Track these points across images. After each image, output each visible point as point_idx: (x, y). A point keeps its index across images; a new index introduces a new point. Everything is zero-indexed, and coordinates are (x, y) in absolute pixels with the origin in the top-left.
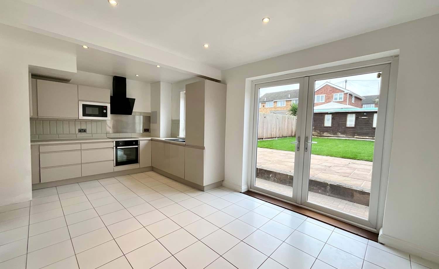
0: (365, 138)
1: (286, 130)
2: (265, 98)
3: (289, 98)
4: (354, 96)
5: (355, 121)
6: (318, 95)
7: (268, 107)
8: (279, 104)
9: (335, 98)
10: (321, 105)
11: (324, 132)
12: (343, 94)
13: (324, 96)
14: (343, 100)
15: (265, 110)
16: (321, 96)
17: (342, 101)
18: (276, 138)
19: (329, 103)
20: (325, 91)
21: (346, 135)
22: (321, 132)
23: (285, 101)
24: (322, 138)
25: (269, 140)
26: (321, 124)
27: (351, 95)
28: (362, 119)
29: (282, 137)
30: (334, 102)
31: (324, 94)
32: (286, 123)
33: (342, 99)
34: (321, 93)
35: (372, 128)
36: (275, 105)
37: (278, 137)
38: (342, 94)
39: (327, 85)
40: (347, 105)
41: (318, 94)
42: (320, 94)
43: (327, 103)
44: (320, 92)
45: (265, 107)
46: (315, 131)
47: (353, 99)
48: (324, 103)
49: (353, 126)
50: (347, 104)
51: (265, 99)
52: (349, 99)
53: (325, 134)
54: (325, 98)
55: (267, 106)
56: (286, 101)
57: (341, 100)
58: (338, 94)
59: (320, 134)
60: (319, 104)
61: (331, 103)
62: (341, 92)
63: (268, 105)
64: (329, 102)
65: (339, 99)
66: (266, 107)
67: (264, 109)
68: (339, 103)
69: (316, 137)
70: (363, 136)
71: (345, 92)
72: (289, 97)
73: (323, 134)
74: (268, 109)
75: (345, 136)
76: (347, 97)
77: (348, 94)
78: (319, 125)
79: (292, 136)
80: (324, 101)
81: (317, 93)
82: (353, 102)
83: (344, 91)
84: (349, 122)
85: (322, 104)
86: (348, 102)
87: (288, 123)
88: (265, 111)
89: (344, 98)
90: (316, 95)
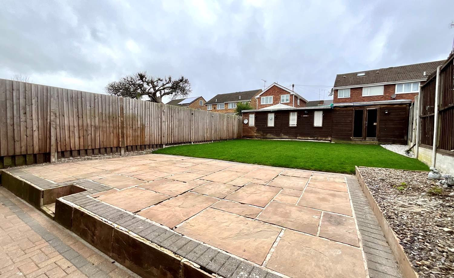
0: (307, 138)
1: (226, 131)
2: (216, 100)
3: (239, 100)
4: (299, 98)
5: (297, 120)
6: (267, 97)
7: (219, 109)
8: (230, 106)
9: (282, 100)
10: (269, 106)
11: (267, 133)
12: (289, 95)
13: (272, 98)
14: (289, 102)
16: (270, 97)
18: (211, 141)
19: (276, 105)
20: (273, 92)
21: (289, 136)
22: (264, 133)
24: (265, 140)
25: (201, 143)
26: (264, 124)
27: (296, 97)
28: (303, 118)
29: (220, 140)
30: (281, 103)
31: (272, 95)
32: (225, 123)
33: (288, 101)
35: (313, 128)
36: (226, 107)
37: (215, 141)
39: (274, 85)
41: (266, 95)
42: (268, 95)
43: (275, 104)
44: (268, 93)
45: (216, 109)
46: (258, 133)
47: (298, 101)
48: (272, 104)
49: (295, 125)
52: (294, 102)
53: (269, 136)
54: (273, 99)
56: (237, 102)
57: (287, 102)
58: (285, 96)
59: (263, 135)
60: (268, 105)
61: (279, 105)
62: (287, 93)
63: (219, 107)
64: (277, 103)
65: (286, 101)
68: (286, 105)
69: (259, 139)
70: (305, 137)
71: (291, 94)
72: (240, 98)
73: (266, 135)
75: (287, 137)
76: (293, 99)
77: (294, 95)
78: (262, 126)
79: (233, 139)
80: (272, 103)
82: (298, 104)
83: (290, 93)
84: (291, 121)
86: (294, 105)
87: (228, 123)
89: (290, 100)
90: (264, 96)
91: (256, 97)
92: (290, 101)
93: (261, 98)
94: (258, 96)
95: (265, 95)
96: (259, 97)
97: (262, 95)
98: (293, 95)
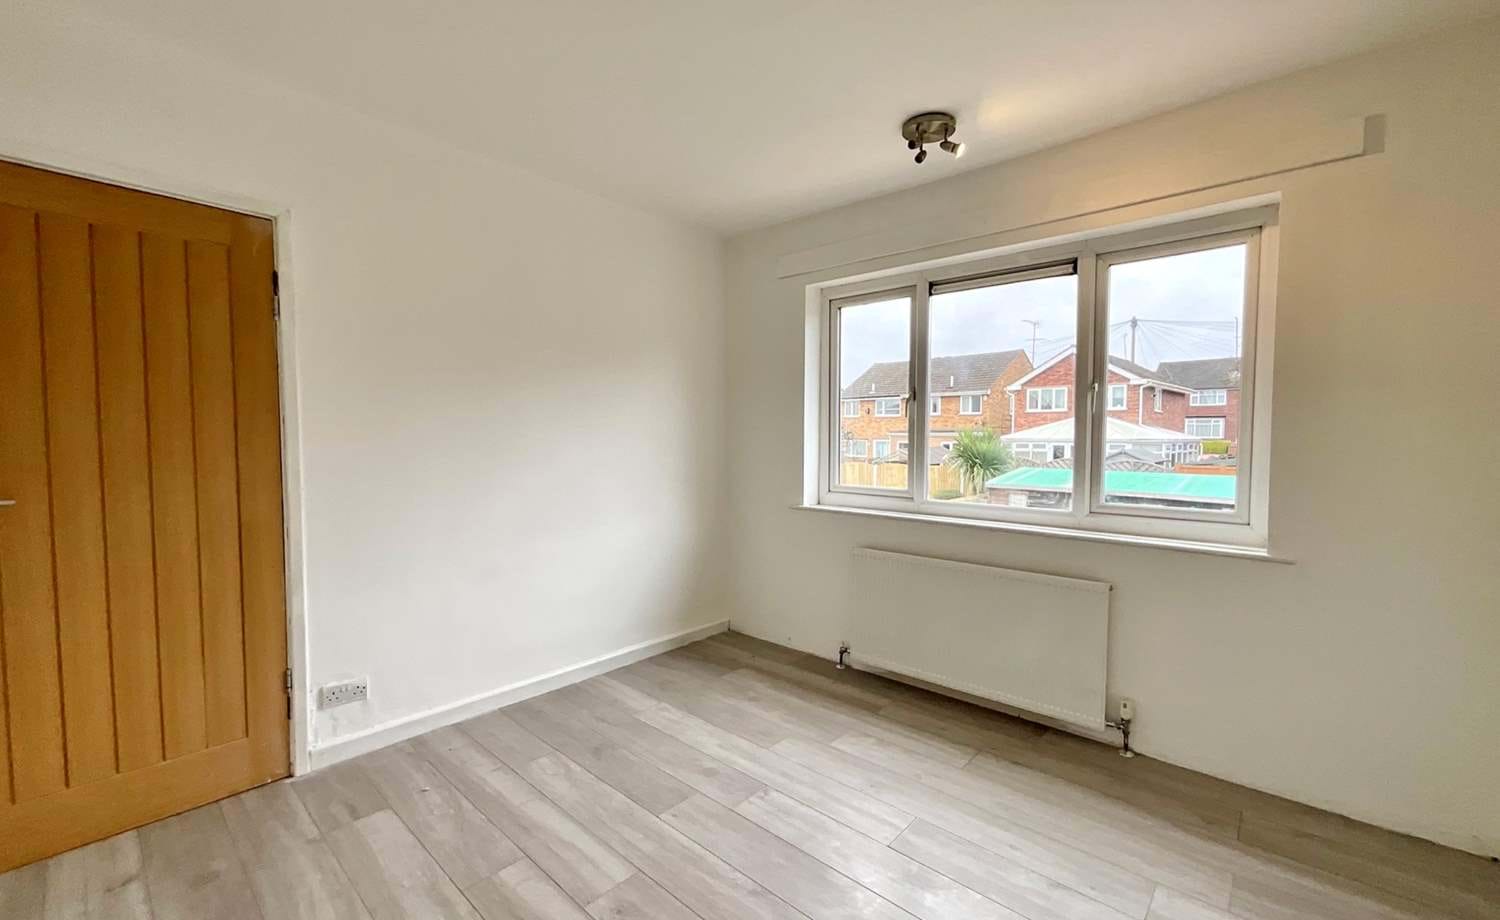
2: (873, 386)
3: (949, 388)
4: (1161, 388)
6: (1048, 388)
7: (883, 415)
10: (1054, 419)
12: (1125, 386)
13: (1066, 393)
14: (1124, 408)
15: (873, 424)
16: (1057, 391)
17: (1123, 411)
20: (1066, 375)
23: (940, 400)
27: (1150, 389)
31: (1064, 384)
33: (1122, 405)
34: (1056, 382)
38: (1123, 388)
40: (1137, 423)
41: (1045, 385)
42: (1053, 385)
44: (1051, 378)
45: (874, 414)
47: (1158, 400)
48: (1065, 413)
50: (1140, 421)
51: (873, 388)
52: (1143, 405)
54: (1068, 398)
55: (881, 413)
56: (942, 397)
57: (1119, 408)
58: (1110, 386)
60: (1049, 415)
62: (1118, 381)
63: (883, 409)
65: (1114, 405)
66: (877, 415)
67: (871, 421)
68: (1113, 417)
71: (1132, 383)
72: (952, 385)
74: (882, 423)
76: (1138, 400)
77: (1142, 388)
80: (1065, 409)
81: (1044, 379)
82: (1156, 410)
83: (1129, 380)
85: (1059, 419)
86: (1143, 415)
88: (873, 428)
89: (1128, 402)
90: (1038, 385)
91: (1010, 388)
92: (1127, 405)
93: (1028, 394)
94: (1016, 386)
95: (1042, 382)
96: (1019, 388)
97: (1030, 381)
98: (1139, 386)
